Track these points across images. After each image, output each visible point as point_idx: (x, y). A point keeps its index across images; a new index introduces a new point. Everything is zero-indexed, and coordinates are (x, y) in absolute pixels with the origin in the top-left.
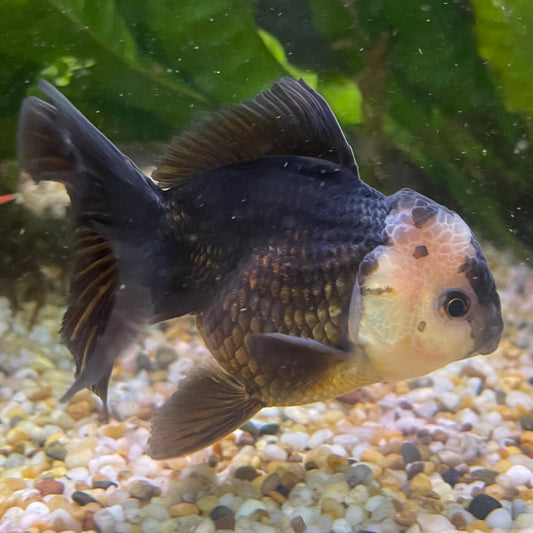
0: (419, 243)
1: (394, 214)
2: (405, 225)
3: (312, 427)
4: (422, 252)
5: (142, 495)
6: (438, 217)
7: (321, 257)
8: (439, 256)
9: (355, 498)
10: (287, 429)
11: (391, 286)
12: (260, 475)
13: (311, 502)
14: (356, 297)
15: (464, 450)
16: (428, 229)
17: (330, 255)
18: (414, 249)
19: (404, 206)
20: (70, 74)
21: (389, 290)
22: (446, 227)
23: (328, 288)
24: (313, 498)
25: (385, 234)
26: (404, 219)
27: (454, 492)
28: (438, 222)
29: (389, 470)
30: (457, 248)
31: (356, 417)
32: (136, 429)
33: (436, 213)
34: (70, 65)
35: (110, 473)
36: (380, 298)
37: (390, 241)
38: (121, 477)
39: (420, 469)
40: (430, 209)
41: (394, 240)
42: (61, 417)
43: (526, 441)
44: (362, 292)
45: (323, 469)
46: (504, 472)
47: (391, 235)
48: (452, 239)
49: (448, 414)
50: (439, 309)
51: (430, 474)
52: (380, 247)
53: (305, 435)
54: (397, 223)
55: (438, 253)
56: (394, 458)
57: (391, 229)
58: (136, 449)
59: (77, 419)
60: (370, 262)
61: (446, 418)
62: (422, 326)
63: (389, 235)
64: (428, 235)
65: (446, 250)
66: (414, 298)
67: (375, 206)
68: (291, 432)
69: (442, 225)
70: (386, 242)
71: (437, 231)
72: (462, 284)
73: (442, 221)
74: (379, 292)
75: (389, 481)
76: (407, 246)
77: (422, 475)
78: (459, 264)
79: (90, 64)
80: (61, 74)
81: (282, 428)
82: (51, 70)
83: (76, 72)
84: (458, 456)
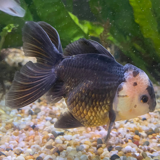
0: (135, 81)
1: (127, 73)
2: (131, 76)
3: (74, 133)
4: (135, 84)
5: (18, 153)
6: (140, 73)
7: (105, 85)
8: (140, 86)
9: (78, 155)
10: (66, 134)
11: (127, 95)
12: (54, 147)
13: (65, 156)
14: (116, 98)
15: (115, 141)
16: (137, 77)
17: (108, 85)
18: (133, 83)
19: (130, 70)
20: (12, 29)
21: (126, 96)
22: (142, 77)
23: (107, 95)
24: (65, 155)
25: (124, 79)
26: (130, 74)
27: (109, 153)
28: (140, 75)
29: (92, 146)
30: (145, 83)
31: (88, 130)
32: (22, 133)
33: (139, 72)
34: (12, 26)
35: (12, 146)
36: (123, 98)
37: (126, 81)
38: (14, 147)
39: (101, 147)
40: (137, 71)
41: (127, 81)
42: (3, 129)
43: (135, 138)
44: (118, 96)
45: (72, 146)
46: (124, 148)
47: (127, 79)
48: (144, 80)
49: (115, 130)
50: (140, 101)
51: (103, 148)
52: (123, 82)
53: (71, 136)
54: (128, 76)
55: (140, 84)
56: (95, 143)
57: (126, 77)
58: (21, 139)
59: (7, 129)
60: (120, 87)
61: (114, 131)
62: (135, 106)
63: (126, 79)
64: (137, 79)
65: (142, 83)
66: (133, 98)
67: (121, 69)
68: (67, 135)
69: (141, 76)
70: (125, 81)
71: (140, 78)
72: (147, 93)
73: (141, 75)
74: (123, 96)
75: (91, 150)
76: (131, 83)
77: (101, 148)
78: (146, 88)
79: (18, 26)
80: (9, 29)
81: (65, 133)
82: (7, 28)
83: (13, 28)
84: (113, 143)
